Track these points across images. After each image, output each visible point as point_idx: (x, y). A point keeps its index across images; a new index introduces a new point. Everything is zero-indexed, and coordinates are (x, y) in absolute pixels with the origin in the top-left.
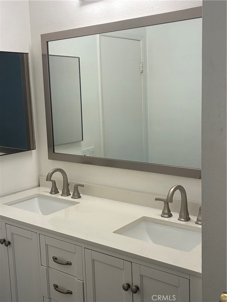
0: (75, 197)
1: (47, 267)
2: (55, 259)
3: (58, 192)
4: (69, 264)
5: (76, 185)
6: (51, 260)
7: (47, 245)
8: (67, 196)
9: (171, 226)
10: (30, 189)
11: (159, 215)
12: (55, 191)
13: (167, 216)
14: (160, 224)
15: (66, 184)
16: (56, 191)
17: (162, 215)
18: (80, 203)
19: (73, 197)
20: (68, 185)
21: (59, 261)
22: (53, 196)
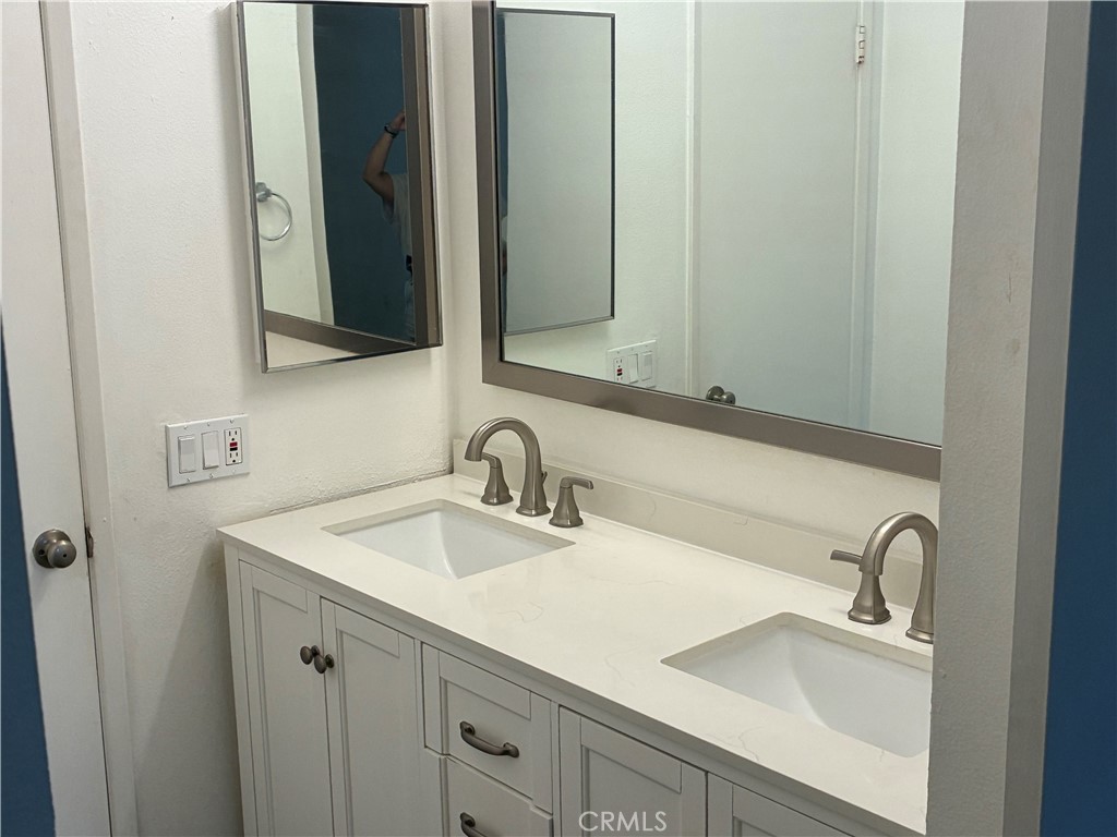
0: (561, 522)
1: (442, 754)
2: (468, 731)
3: (510, 499)
4: (510, 752)
5: (568, 479)
6: (456, 732)
7: (446, 682)
8: (535, 516)
9: (877, 656)
10: (420, 480)
11: (842, 612)
12: (497, 493)
13: (870, 618)
14: (842, 644)
15: (536, 475)
16: (502, 494)
17: (852, 613)
18: (574, 543)
19: (555, 521)
20: (543, 476)
21: (480, 742)
22: (494, 510)
